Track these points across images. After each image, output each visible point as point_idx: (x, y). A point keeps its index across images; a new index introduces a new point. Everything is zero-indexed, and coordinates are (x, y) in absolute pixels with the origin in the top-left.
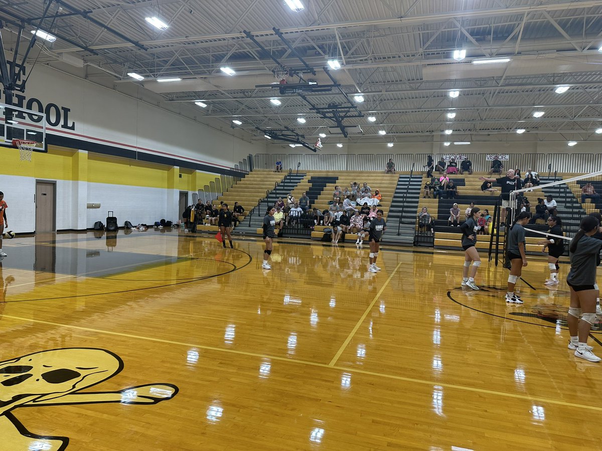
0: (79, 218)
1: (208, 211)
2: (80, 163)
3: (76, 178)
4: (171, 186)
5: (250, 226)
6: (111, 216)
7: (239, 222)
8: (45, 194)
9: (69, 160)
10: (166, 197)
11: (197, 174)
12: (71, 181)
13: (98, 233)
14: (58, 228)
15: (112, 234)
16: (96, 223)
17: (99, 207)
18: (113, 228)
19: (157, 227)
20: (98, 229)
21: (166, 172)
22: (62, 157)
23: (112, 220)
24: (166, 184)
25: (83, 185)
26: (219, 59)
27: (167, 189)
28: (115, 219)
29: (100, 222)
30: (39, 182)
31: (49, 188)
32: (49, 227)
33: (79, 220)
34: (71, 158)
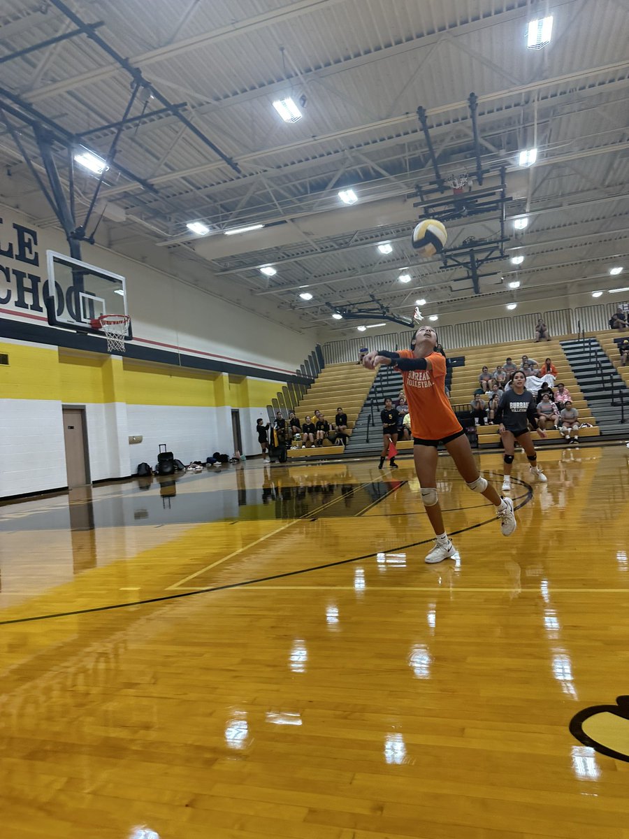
0: (121, 459)
1: (294, 427)
2: (115, 375)
3: (110, 398)
4: (219, 402)
5: (368, 441)
6: (163, 451)
7: (349, 437)
8: (72, 428)
9: (97, 372)
10: (215, 419)
11: (249, 382)
12: (103, 404)
13: (144, 481)
14: (94, 478)
15: (169, 479)
16: (140, 466)
17: (140, 442)
18: (168, 470)
19: (212, 464)
20: (143, 474)
21: (212, 382)
22: (90, 367)
23: (166, 458)
24: (213, 401)
25: (121, 408)
26: (324, 184)
27: (215, 408)
28: (171, 454)
29: (146, 464)
30: (66, 409)
31: (76, 417)
32: (81, 478)
33: (121, 462)
34: (100, 369)
